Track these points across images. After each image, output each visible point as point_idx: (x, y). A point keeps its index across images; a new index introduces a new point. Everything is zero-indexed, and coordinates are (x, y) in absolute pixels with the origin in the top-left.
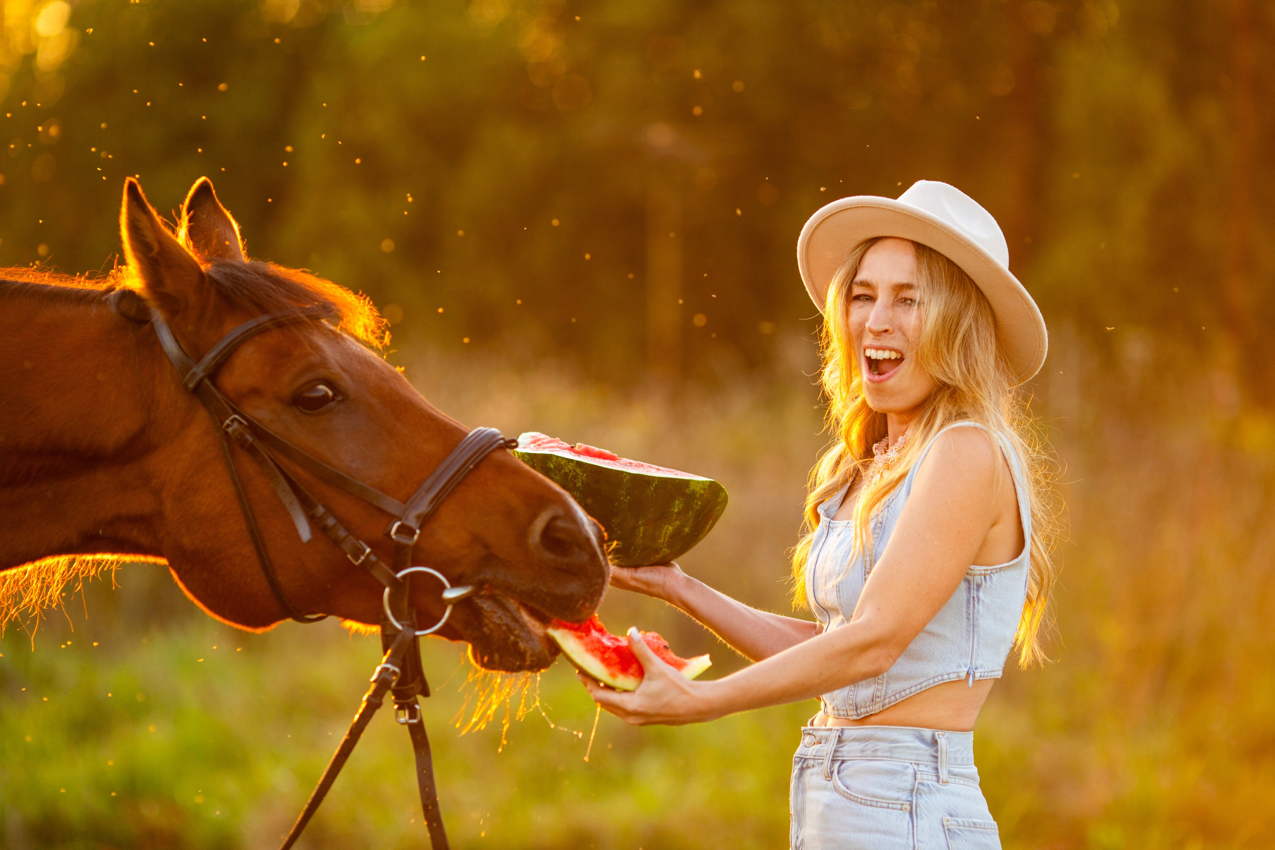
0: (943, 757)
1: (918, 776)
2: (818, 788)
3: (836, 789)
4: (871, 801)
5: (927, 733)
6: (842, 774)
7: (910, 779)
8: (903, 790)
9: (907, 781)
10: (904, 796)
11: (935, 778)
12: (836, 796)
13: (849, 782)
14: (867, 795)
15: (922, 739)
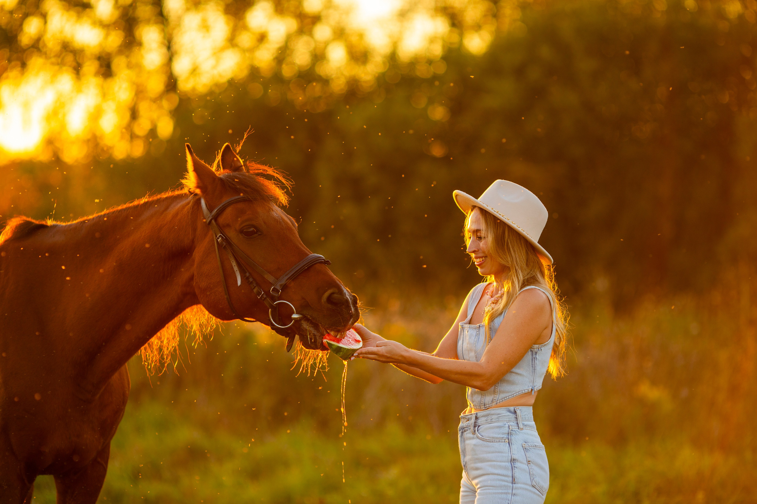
0: (520, 419)
1: (510, 427)
2: (470, 439)
3: (478, 437)
4: (492, 440)
5: (512, 408)
6: (479, 431)
7: (507, 429)
8: (505, 434)
9: (506, 430)
10: (505, 436)
11: (517, 428)
12: (478, 440)
13: (483, 434)
14: (490, 438)
15: (510, 411)
